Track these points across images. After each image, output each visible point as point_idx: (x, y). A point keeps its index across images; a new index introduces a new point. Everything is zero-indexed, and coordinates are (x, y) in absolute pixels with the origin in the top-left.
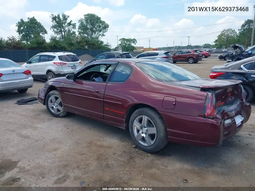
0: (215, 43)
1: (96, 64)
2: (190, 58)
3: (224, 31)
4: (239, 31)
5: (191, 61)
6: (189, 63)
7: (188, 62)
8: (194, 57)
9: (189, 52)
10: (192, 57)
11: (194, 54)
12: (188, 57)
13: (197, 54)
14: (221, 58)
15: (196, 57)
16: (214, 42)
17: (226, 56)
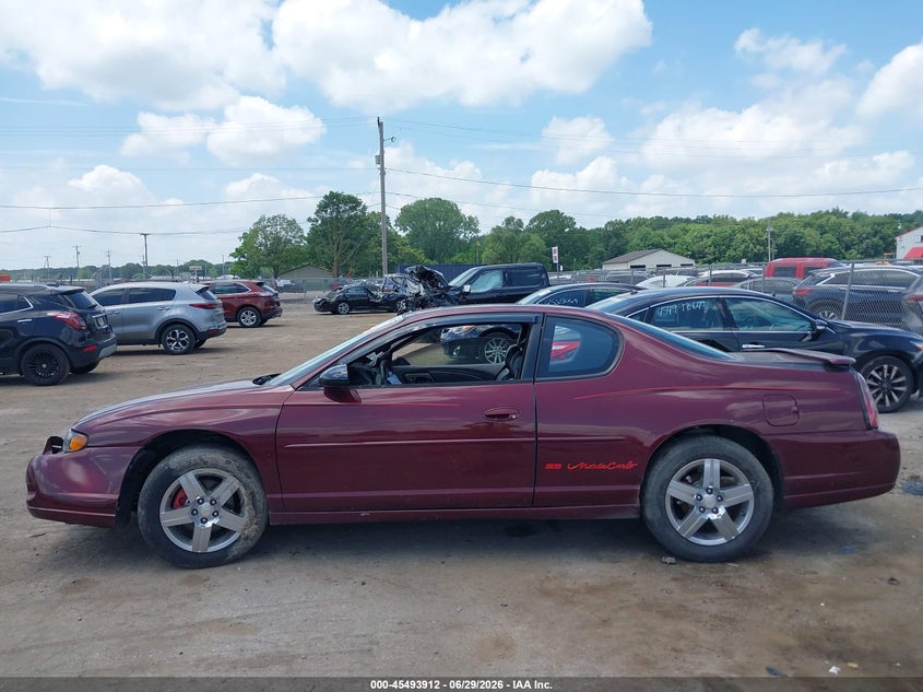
0: (237, 260)
1: (416, 329)
2: (244, 307)
3: (262, 219)
4: (309, 225)
5: (248, 317)
6: (243, 326)
7: (238, 324)
8: (259, 305)
9: (239, 289)
10: (253, 306)
11: (257, 296)
12: (237, 304)
13: (267, 294)
14: (327, 307)
15: (266, 305)
16: (232, 255)
17: (339, 301)
